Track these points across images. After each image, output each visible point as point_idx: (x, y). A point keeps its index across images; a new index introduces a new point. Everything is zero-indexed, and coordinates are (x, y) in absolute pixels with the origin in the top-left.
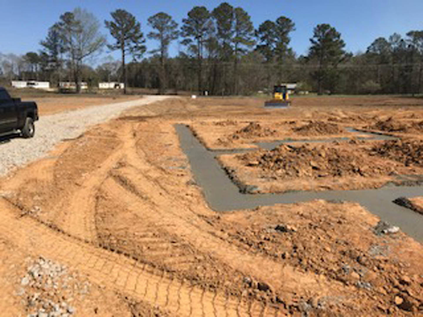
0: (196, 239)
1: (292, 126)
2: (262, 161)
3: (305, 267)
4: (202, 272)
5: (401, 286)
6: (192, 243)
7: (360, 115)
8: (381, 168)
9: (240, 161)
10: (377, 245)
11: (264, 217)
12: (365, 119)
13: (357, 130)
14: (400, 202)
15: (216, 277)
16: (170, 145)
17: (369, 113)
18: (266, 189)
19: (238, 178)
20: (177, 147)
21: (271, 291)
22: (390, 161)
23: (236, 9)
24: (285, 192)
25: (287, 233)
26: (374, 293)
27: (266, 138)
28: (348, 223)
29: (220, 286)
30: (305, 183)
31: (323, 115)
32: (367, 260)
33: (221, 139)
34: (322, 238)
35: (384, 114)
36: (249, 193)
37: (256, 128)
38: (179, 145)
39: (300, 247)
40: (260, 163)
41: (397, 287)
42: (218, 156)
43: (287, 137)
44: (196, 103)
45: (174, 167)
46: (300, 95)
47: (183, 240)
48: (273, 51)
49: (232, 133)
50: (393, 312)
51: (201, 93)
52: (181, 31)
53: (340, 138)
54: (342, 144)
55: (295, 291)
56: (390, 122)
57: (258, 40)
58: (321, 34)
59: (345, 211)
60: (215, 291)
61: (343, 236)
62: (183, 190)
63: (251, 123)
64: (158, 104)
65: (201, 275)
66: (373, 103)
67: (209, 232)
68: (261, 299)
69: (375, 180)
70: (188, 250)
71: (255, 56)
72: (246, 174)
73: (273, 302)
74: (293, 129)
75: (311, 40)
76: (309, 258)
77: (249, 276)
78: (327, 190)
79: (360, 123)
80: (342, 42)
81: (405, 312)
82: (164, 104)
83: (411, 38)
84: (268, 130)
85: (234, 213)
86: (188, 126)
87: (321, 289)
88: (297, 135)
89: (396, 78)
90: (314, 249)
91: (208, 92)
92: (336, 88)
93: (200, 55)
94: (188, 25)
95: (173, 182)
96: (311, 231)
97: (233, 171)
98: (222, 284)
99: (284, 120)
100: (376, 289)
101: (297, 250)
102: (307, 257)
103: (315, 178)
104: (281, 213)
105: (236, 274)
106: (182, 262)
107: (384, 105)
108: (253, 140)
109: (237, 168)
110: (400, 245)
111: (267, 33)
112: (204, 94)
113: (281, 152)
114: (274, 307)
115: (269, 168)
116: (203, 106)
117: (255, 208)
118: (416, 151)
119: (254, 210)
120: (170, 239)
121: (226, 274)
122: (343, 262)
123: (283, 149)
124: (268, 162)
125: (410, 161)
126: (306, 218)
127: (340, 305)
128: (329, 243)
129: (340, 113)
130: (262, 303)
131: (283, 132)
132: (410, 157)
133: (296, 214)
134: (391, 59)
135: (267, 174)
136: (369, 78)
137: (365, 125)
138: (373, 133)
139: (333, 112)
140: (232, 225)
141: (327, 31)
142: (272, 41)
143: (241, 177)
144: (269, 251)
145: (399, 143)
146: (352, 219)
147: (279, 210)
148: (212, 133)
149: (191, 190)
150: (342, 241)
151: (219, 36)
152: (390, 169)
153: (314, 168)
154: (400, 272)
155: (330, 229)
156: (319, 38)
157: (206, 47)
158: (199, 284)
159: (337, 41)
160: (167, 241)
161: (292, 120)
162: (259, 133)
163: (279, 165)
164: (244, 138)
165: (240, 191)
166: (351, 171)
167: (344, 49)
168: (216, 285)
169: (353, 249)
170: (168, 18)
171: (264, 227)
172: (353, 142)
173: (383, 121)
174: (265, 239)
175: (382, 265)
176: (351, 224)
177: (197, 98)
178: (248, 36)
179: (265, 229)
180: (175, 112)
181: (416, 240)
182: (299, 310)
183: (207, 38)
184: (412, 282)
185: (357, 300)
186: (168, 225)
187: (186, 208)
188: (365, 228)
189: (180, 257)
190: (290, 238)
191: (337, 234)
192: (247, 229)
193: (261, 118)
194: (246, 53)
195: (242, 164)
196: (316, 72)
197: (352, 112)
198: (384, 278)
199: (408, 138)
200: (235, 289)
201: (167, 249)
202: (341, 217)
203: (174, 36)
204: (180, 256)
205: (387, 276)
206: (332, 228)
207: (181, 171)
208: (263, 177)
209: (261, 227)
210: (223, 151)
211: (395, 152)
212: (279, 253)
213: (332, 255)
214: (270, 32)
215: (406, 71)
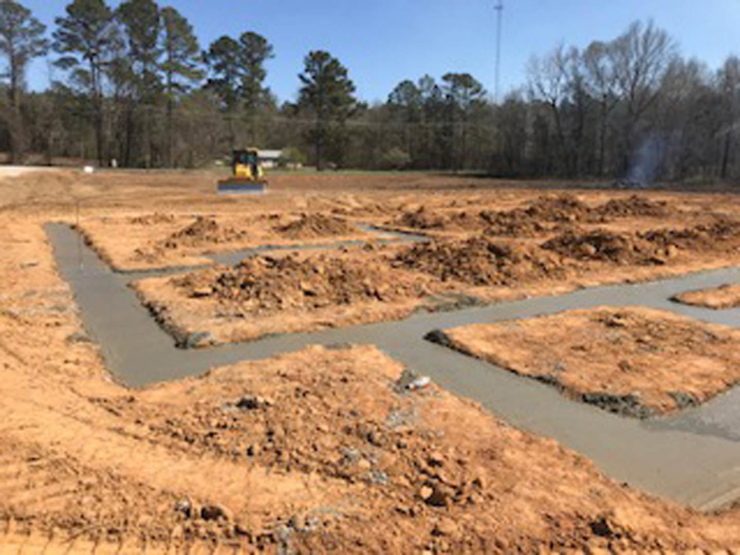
0: (83, 446)
1: (274, 223)
2: (219, 287)
3: (286, 464)
4: (93, 509)
5: (430, 469)
6: (74, 455)
7: (380, 204)
8: (408, 286)
9: (179, 289)
10: (399, 408)
11: (218, 388)
12: (387, 210)
13: (377, 228)
14: (433, 337)
15: (121, 512)
16: (33, 265)
17: (393, 200)
18: (226, 337)
19: (174, 322)
20: (49, 269)
21: (226, 518)
22: (421, 275)
23: (164, 10)
24: (260, 338)
25: (258, 411)
26: (392, 487)
27: (228, 245)
28: (357, 380)
29: (130, 527)
30: (292, 319)
31: (325, 204)
32: (383, 436)
33: (142, 251)
34: (315, 411)
35: (413, 201)
36: (193, 346)
37: (209, 228)
38: (54, 264)
39: (279, 431)
40: (215, 290)
41: (424, 472)
42: (134, 283)
43: (265, 243)
44: (93, 181)
45: (41, 310)
46: (288, 169)
47: (54, 452)
48: (237, 91)
49: (163, 237)
50: (419, 512)
51: (103, 161)
52: (53, 40)
53: (350, 242)
54: (352, 251)
55: (267, 510)
56: (422, 214)
57: (209, 69)
58: (316, 68)
59: (353, 361)
60: (120, 539)
61: (349, 402)
62: (57, 354)
63: (200, 219)
64: (10, 183)
65: (90, 514)
66: (401, 185)
67: (110, 429)
68: (207, 535)
69: (400, 307)
70: (66, 472)
71: (205, 98)
72: (189, 312)
73: (229, 537)
74: (274, 228)
75: (301, 77)
76: (292, 449)
77: (187, 498)
78: (329, 328)
79: (380, 216)
80: (350, 83)
81: (436, 509)
82: (21, 183)
83: (449, 84)
84: (232, 231)
85: (163, 386)
86: (73, 227)
87: (312, 497)
88: (281, 239)
89: (430, 145)
90: (301, 432)
91: (118, 160)
92: (344, 158)
93: (98, 88)
94: (68, 31)
95: (36, 340)
96: (297, 401)
97: (164, 308)
98: (134, 523)
99: (260, 212)
100: (395, 481)
101: (274, 438)
102: (290, 446)
103: (309, 309)
104: (250, 376)
105: (161, 498)
106: (50, 496)
107: (417, 187)
108: (204, 250)
109: (171, 302)
110: (431, 404)
111: (224, 57)
112: (110, 165)
113: (251, 270)
114: (231, 545)
115: (230, 298)
116: (107, 187)
117: (203, 373)
118: (455, 258)
119: (200, 377)
120: (24, 453)
121: (142, 502)
122: (347, 446)
123: (255, 262)
124: (229, 288)
125: (448, 274)
126: (291, 379)
127: (340, 518)
128: (325, 417)
129: (351, 200)
130: (210, 542)
131: (259, 234)
132: (448, 268)
133: (274, 375)
134: (423, 115)
135: (226, 309)
136: (394, 144)
137: (388, 218)
138: (397, 230)
139: (341, 198)
140: (157, 410)
141: (325, 64)
142: (235, 73)
143: (179, 318)
144: (226, 446)
145: (433, 247)
146: (364, 372)
147: (245, 371)
148: (124, 240)
149: (77, 351)
150: (346, 410)
151: (134, 57)
152: (420, 286)
153: (308, 293)
154: (429, 447)
155: (330, 393)
156: (313, 74)
157: (109, 76)
158: (85, 532)
159: (342, 81)
160: (19, 459)
161: (273, 213)
162: (214, 236)
163: (248, 292)
164: (188, 246)
165: (177, 346)
166: (364, 295)
167: (353, 95)
168: (121, 528)
169: (362, 421)
170: (21, 13)
171: (218, 405)
172: (369, 247)
173: (413, 212)
174: (218, 426)
175: (404, 441)
176: (362, 380)
177: (94, 172)
178: (190, 61)
179: (218, 409)
180: (48, 198)
181: (453, 394)
182: (273, 541)
183: (109, 58)
184: (445, 460)
185: (367, 504)
186: (21, 428)
187: (63, 386)
188: (383, 385)
189: (46, 488)
190: (261, 418)
191: (339, 401)
192: (186, 412)
193: (219, 209)
194: (188, 91)
195: (180, 294)
196: (311, 131)
197: (369, 198)
198: (406, 460)
199: (444, 238)
200: (159, 526)
201: (18, 474)
202: (347, 371)
203: (39, 49)
204: (46, 484)
205: (411, 457)
206: (332, 390)
207: (56, 316)
208: (220, 315)
209: (212, 405)
210: (146, 273)
211: (427, 260)
212: (243, 448)
213: (329, 437)
214: (229, 58)
215: (445, 134)
